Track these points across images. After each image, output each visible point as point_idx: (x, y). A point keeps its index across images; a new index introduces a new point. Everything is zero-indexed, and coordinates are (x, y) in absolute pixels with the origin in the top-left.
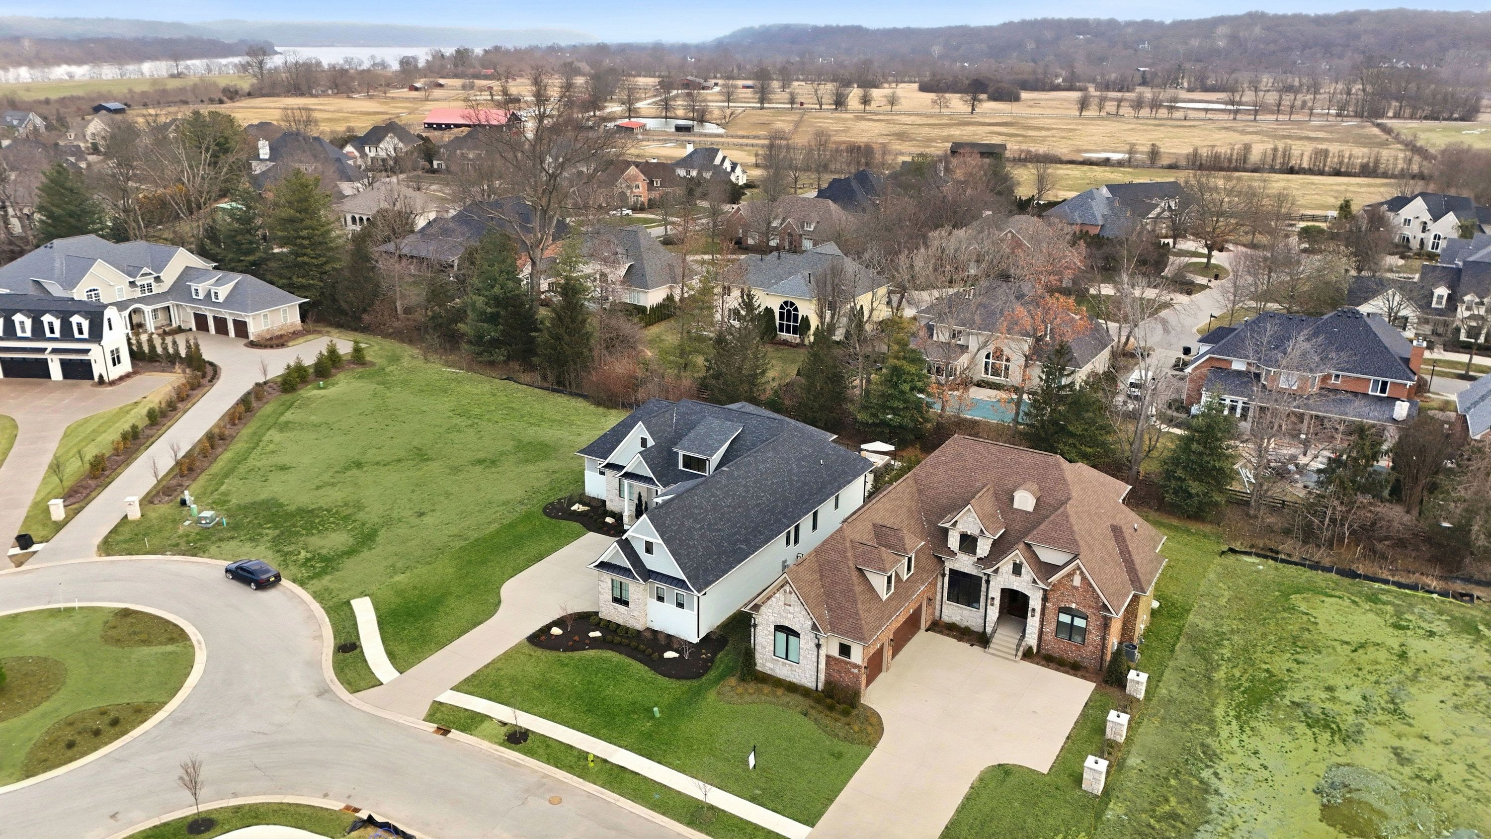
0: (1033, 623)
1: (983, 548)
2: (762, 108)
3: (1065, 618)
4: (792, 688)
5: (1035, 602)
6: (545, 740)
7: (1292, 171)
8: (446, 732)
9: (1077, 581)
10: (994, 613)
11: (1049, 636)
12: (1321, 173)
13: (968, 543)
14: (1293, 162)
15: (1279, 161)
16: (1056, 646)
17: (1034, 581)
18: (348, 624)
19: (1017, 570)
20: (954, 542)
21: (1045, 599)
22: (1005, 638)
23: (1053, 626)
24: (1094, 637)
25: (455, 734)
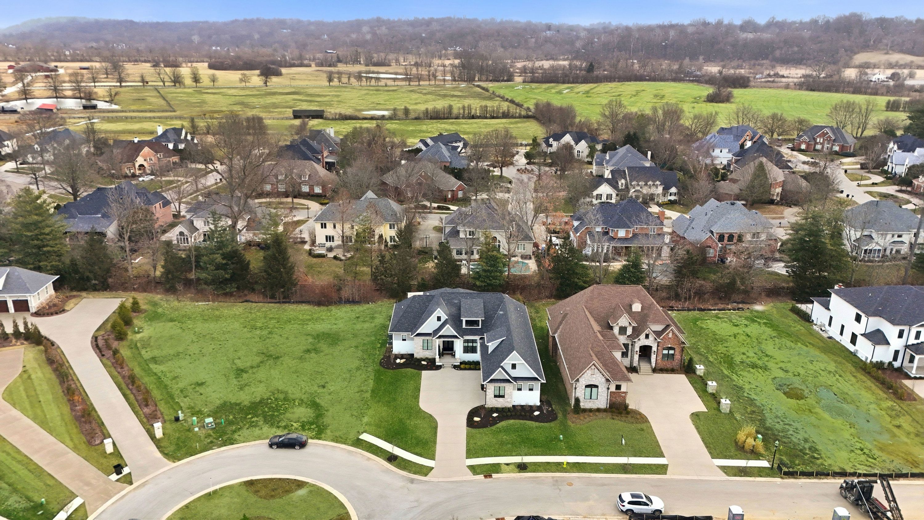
0: (653, 357)
1: (629, 331)
2: (121, 86)
3: (665, 352)
4: (598, 410)
5: (654, 349)
6: (535, 464)
7: (473, 117)
8: (490, 476)
9: (670, 335)
10: (636, 357)
11: (659, 361)
12: (486, 118)
13: (623, 330)
14: (473, 112)
15: (466, 112)
16: (661, 365)
17: (656, 339)
18: (374, 448)
19: (647, 336)
20: (616, 330)
21: (658, 346)
22: (645, 367)
23: (661, 356)
24: (678, 357)
25: (494, 476)
